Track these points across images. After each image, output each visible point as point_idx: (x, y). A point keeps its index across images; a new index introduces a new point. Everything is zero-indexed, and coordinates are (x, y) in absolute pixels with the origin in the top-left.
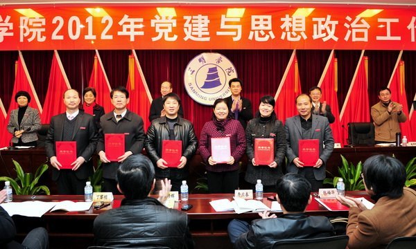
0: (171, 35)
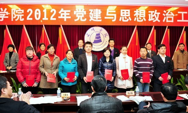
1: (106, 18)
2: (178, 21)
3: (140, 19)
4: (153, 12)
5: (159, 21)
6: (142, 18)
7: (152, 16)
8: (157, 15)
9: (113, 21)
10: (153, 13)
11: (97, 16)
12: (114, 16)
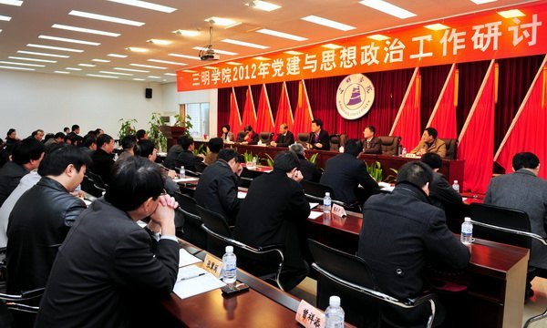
0: (281, 72)
1: (305, 68)
2: (412, 57)
3: (349, 62)
4: (368, 47)
5: (377, 62)
6: (351, 61)
7: (367, 54)
8: (373, 51)
9: (313, 71)
10: (368, 50)
11: (294, 67)
12: (313, 64)
